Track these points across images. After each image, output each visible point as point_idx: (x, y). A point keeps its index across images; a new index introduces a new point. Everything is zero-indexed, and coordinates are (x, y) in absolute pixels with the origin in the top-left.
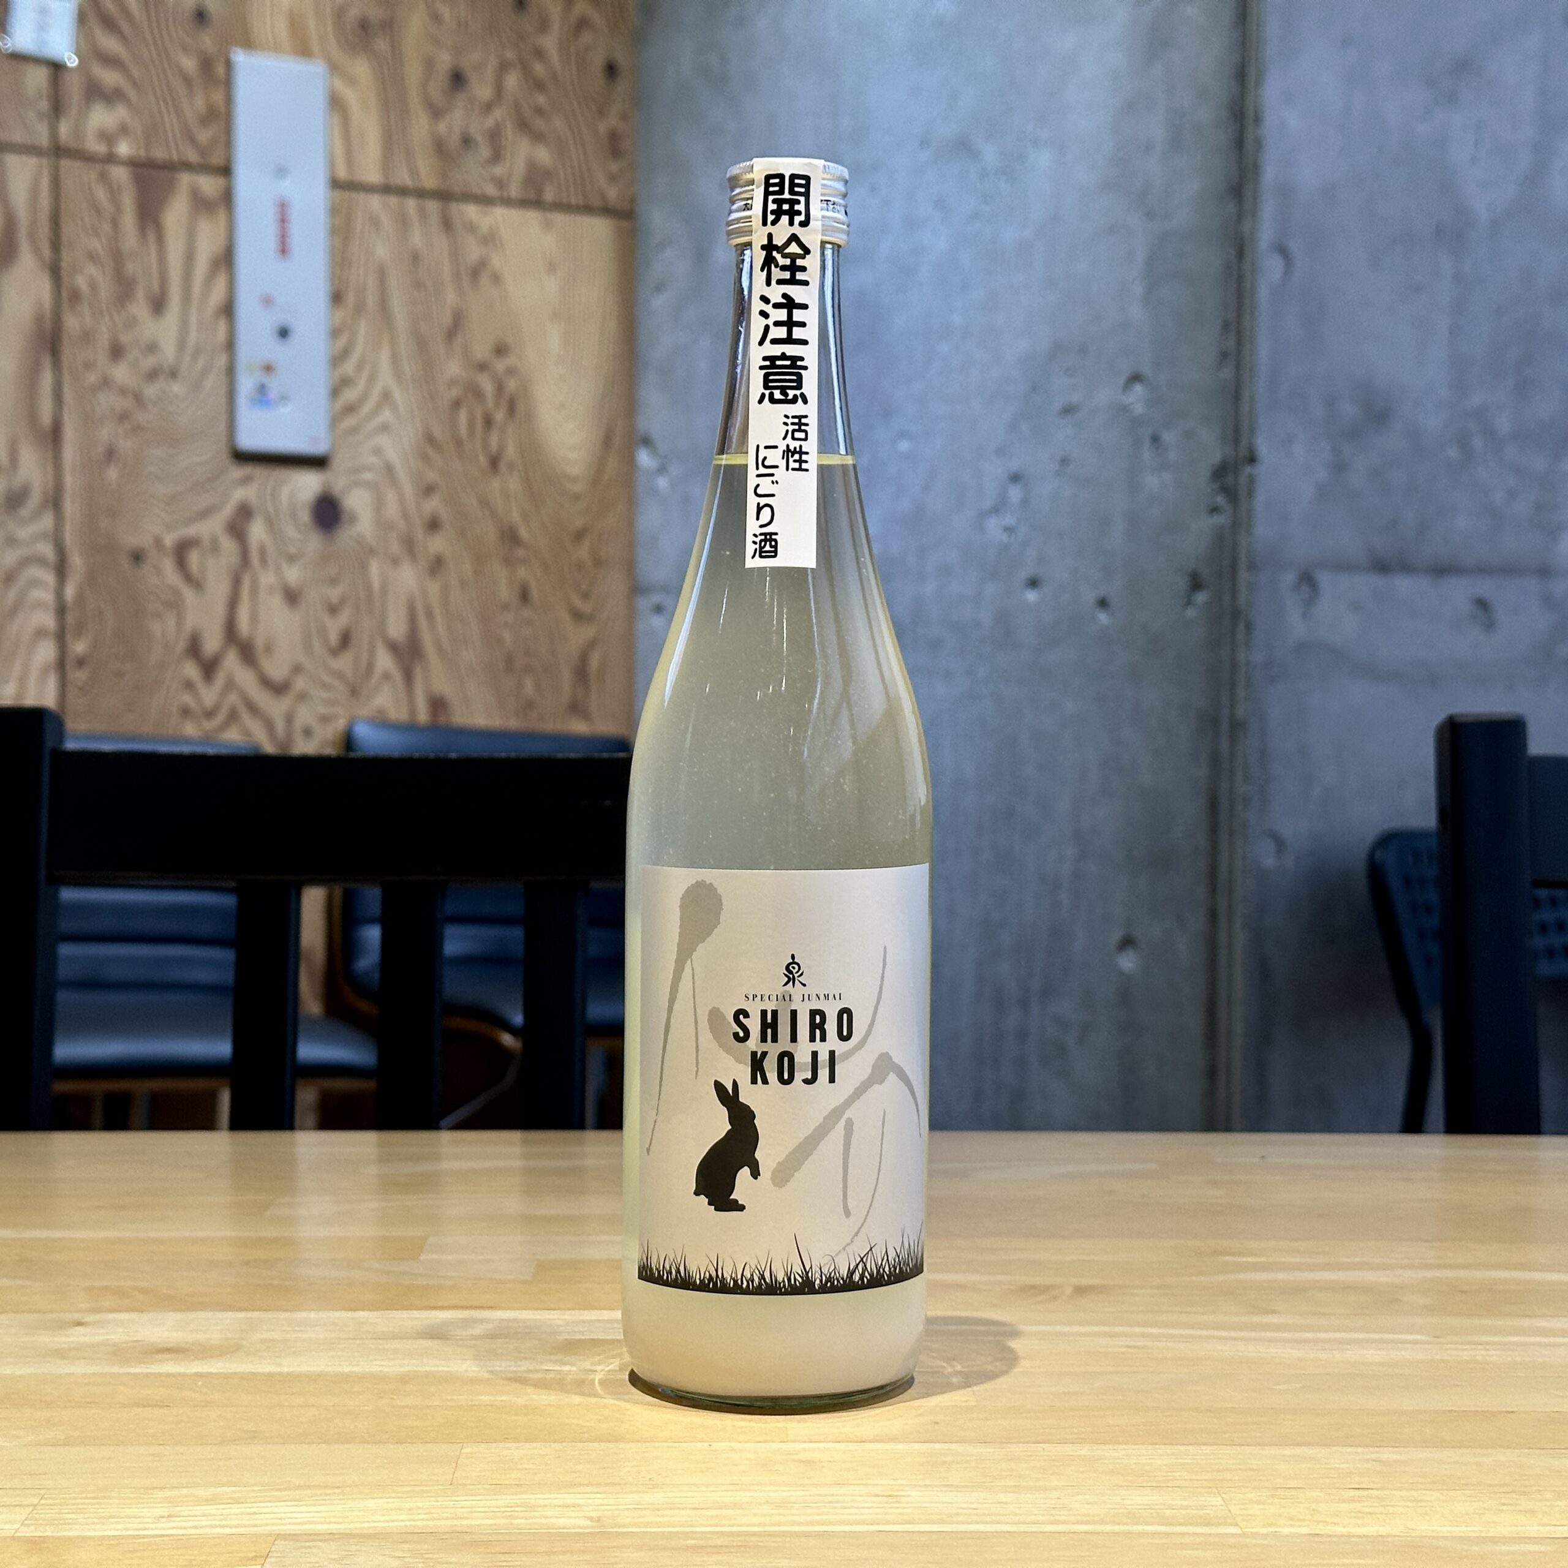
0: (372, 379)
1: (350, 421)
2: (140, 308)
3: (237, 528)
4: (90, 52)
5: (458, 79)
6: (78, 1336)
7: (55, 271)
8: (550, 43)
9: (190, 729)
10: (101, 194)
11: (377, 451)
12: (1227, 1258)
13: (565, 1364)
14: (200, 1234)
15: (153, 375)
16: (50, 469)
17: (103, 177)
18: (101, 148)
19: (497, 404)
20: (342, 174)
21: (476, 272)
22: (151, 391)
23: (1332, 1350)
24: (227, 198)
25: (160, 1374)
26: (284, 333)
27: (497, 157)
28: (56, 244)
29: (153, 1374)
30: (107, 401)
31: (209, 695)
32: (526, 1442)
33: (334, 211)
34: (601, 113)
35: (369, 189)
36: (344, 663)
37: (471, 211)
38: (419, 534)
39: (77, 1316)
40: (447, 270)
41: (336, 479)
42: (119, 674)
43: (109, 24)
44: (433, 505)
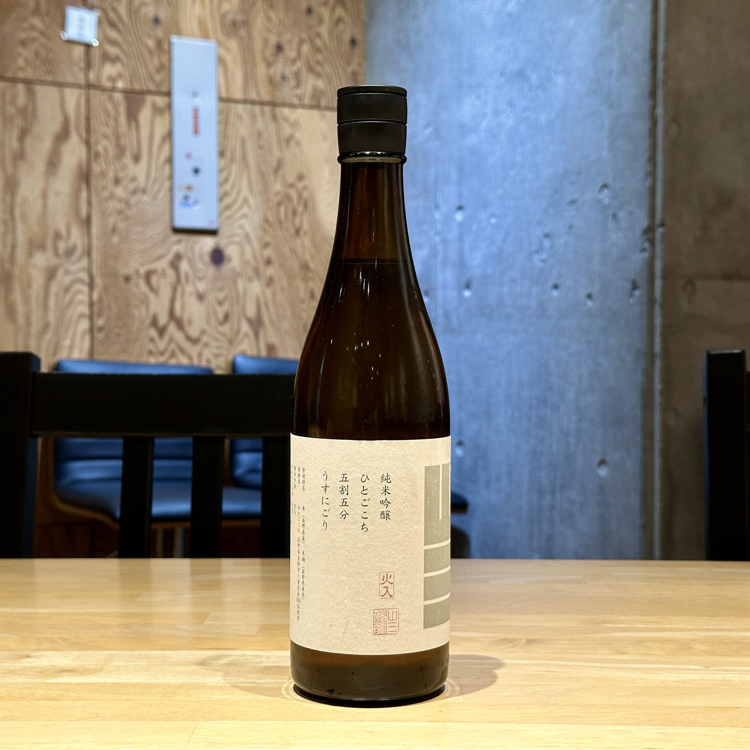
0: (239, 192)
1: (228, 213)
2: (128, 160)
3: (175, 264)
4: (105, 39)
5: (279, 48)
6: (27, 663)
7: (88, 143)
8: (324, 30)
9: (152, 360)
10: (110, 107)
11: (241, 227)
12: (608, 625)
13: (261, 679)
14: (100, 611)
15: (134, 192)
16: (86, 238)
17: (110, 98)
18: (108, 84)
19: (299, 203)
20: (224, 95)
21: (288, 140)
22: (133, 200)
23: (651, 674)
24: (169, 107)
25: (60, 683)
26: (196, 171)
27: (298, 85)
28: (88, 130)
29: (56, 683)
30: (113, 205)
31: (162, 345)
32: (231, 720)
33: (220, 112)
34: (349, 63)
35: (237, 101)
36: (226, 329)
37: (286, 111)
38: (262, 266)
39: (28, 653)
40: (274, 140)
41: (221, 241)
42: (118, 335)
43: (113, 25)
44: (268, 252)
